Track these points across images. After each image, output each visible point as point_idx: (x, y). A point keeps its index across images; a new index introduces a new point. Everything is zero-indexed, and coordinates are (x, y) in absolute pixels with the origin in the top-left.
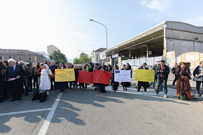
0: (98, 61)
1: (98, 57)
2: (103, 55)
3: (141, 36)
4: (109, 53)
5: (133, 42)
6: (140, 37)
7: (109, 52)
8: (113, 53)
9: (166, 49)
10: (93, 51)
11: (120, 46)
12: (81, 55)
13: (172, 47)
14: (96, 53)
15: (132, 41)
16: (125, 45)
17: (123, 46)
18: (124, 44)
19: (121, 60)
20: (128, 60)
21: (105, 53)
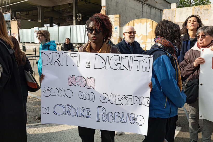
9: (105, 8)
13: (115, 7)
19: (18, 29)
20: (34, 28)
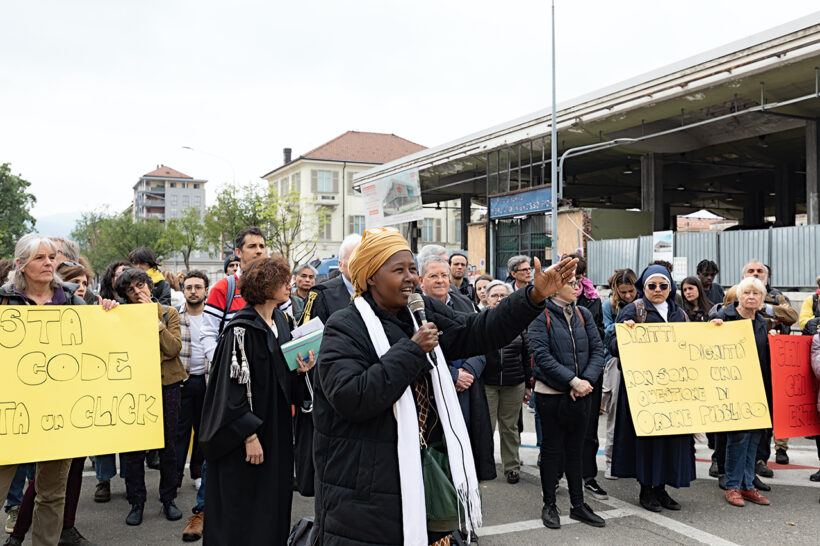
0: (329, 236)
1: (331, 207)
2: (396, 187)
3: (785, 52)
4: (460, 175)
5: (705, 90)
6: (774, 60)
7: (459, 168)
8: (501, 178)
10: (288, 152)
11: (574, 125)
12: (143, 188)
14: (314, 173)
15: (692, 86)
16: (620, 114)
17: (607, 120)
18: (617, 109)
19: (586, 240)
20: (652, 234)
21: (416, 170)
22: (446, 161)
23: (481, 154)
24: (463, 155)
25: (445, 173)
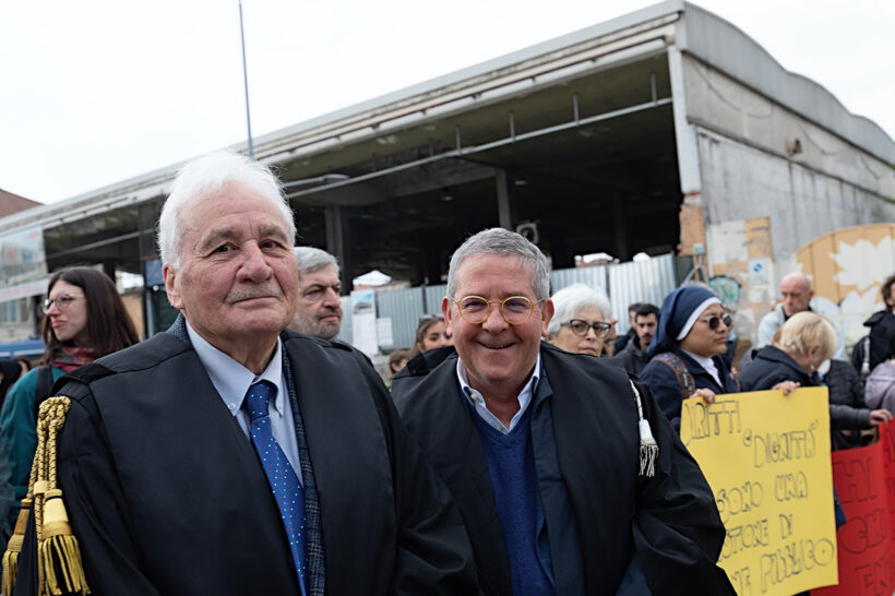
2: (8, 251)
3: (480, 93)
5: (397, 132)
9: (698, 200)
15: (384, 127)
20: (349, 294)
21: (39, 230)
22: (81, 216)
23: (129, 207)
24: (105, 209)
25: (81, 232)
